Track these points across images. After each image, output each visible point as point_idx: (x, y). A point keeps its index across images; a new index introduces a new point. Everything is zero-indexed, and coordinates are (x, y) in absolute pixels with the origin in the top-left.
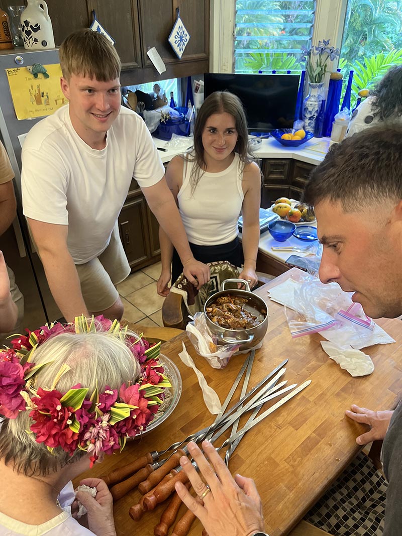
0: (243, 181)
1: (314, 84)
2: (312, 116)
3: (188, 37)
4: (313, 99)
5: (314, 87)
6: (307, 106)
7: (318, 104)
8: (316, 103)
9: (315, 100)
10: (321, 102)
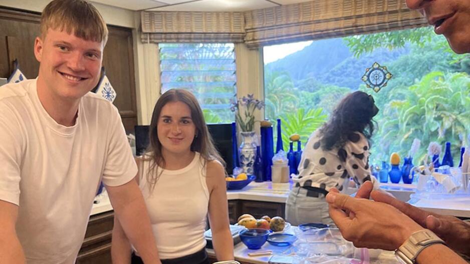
0: (207, 177)
1: (247, 133)
2: (249, 162)
3: (115, 94)
4: (247, 146)
5: (246, 136)
6: (243, 154)
7: (254, 151)
8: (252, 150)
9: (250, 147)
10: (256, 149)
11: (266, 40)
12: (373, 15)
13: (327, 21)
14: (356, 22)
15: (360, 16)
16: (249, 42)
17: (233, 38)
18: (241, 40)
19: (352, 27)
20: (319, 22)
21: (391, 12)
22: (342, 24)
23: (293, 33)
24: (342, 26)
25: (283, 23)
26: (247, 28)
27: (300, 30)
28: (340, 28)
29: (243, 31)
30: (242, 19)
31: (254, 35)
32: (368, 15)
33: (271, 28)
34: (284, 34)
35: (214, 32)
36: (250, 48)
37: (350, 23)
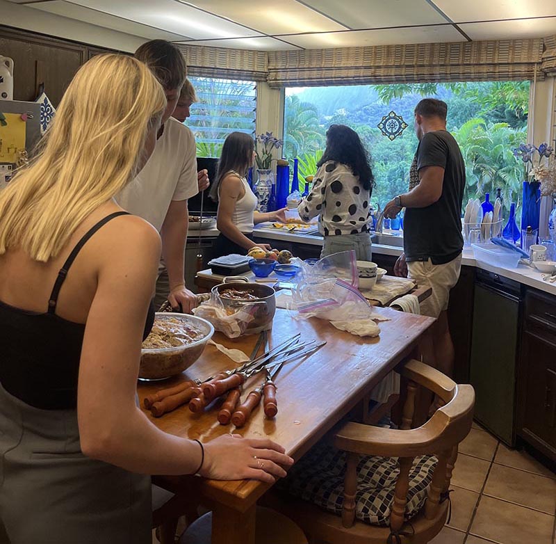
11: (288, 81)
12: (391, 67)
13: (347, 68)
14: (375, 72)
15: (379, 67)
16: (271, 82)
17: (256, 77)
18: (263, 79)
19: (371, 76)
20: (339, 68)
21: (407, 66)
22: (362, 72)
23: (315, 77)
24: (361, 75)
25: (305, 66)
26: (270, 67)
27: (321, 75)
28: (359, 77)
29: (266, 71)
30: (266, 59)
31: (276, 75)
32: (387, 67)
33: (294, 70)
34: (306, 77)
35: (237, 68)
36: (271, 87)
37: (369, 72)
